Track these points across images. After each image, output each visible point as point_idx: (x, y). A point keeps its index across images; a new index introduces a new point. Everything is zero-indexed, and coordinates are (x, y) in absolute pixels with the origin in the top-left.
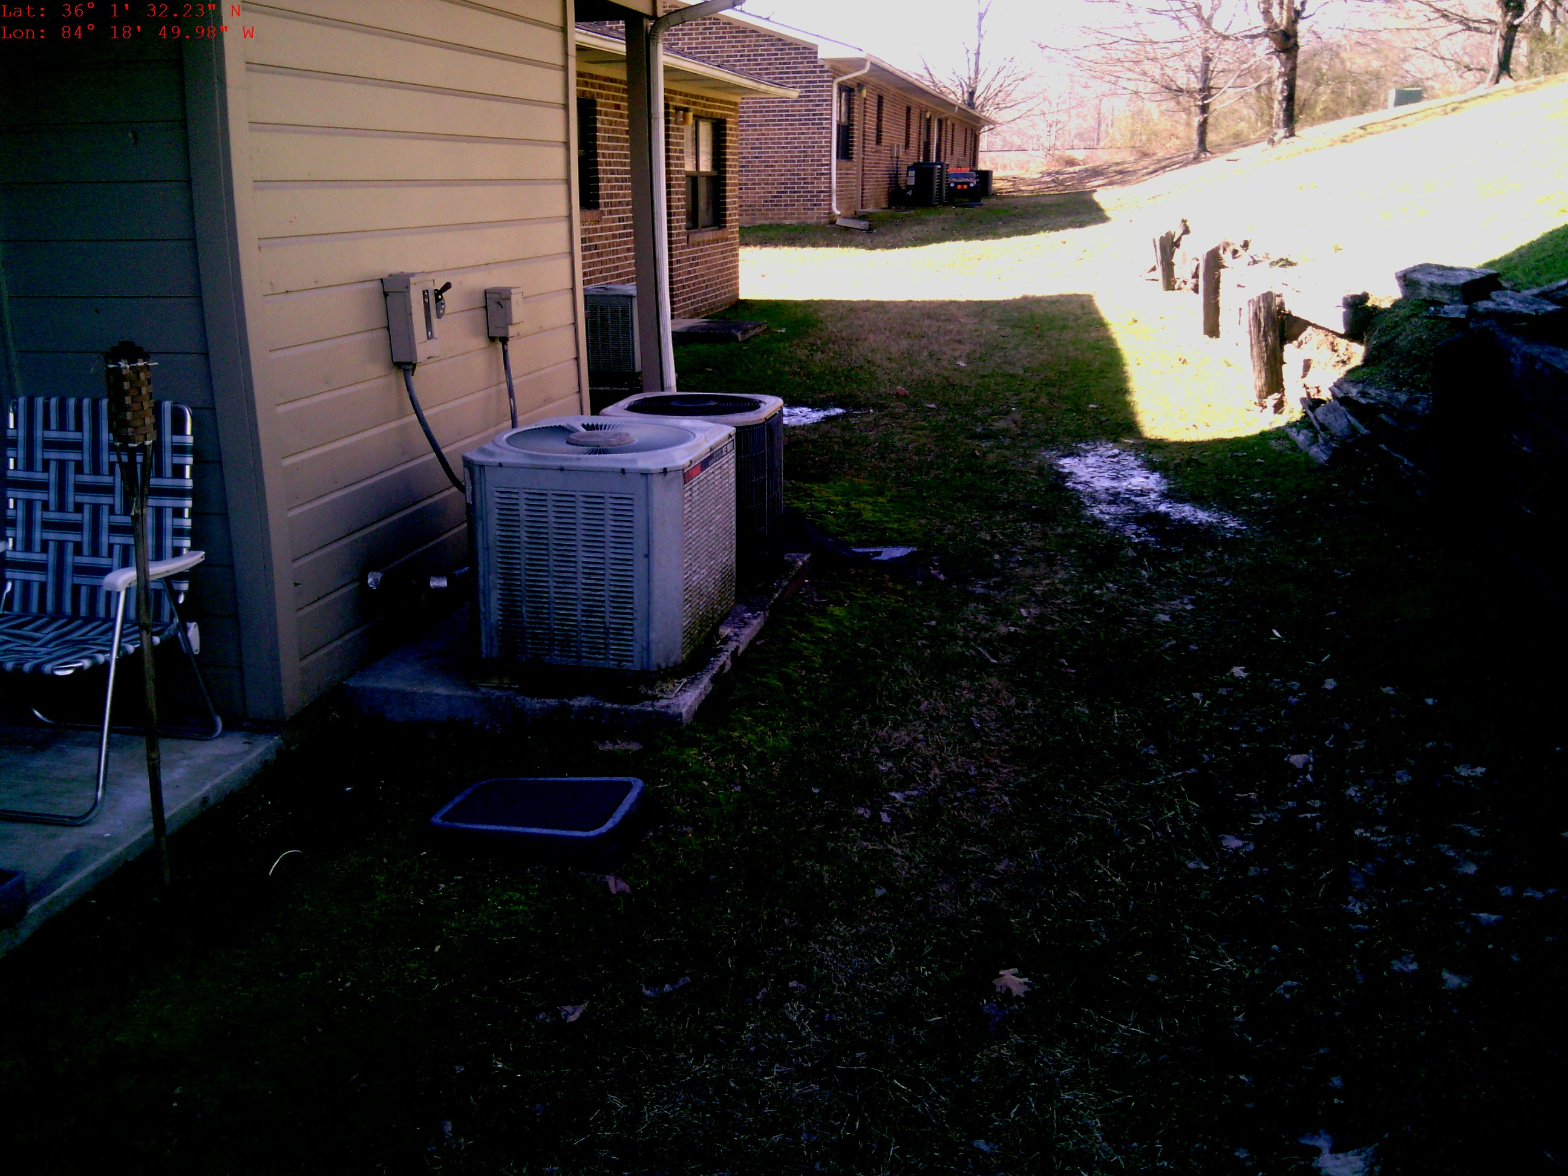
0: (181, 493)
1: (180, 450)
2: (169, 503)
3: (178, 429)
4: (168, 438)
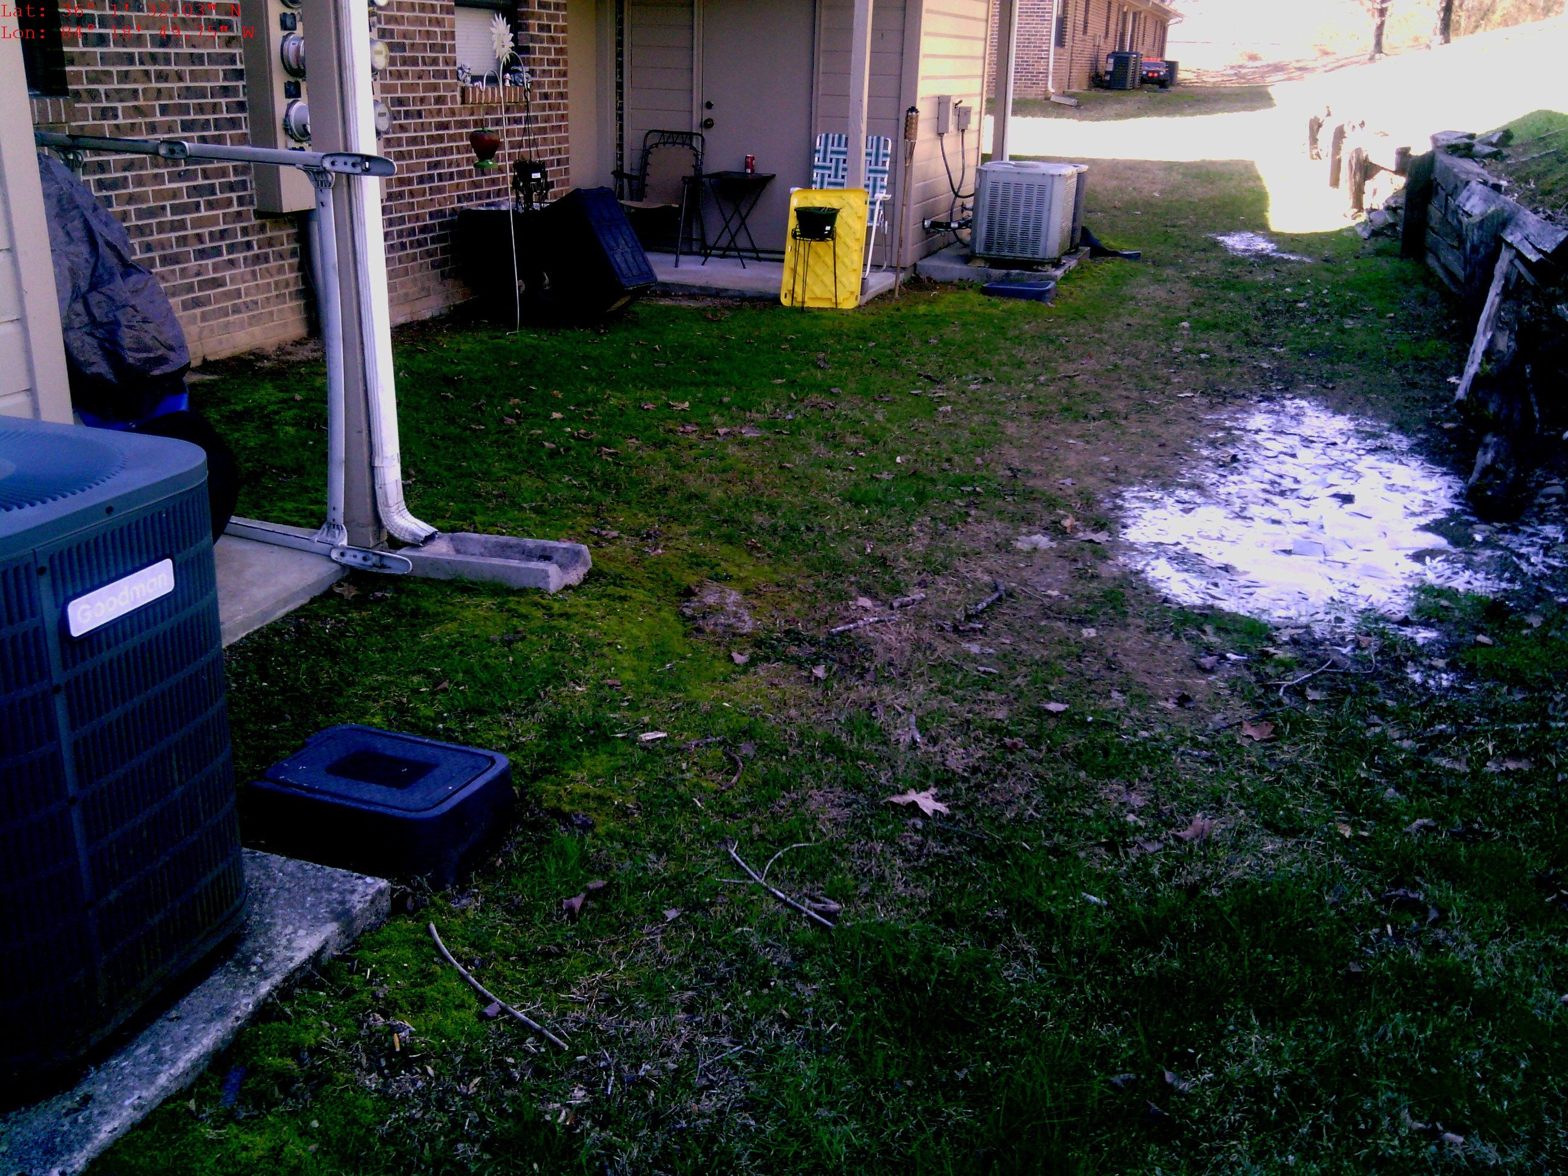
0: (884, 172)
1: (885, 155)
2: (879, 176)
3: (886, 147)
4: (881, 151)
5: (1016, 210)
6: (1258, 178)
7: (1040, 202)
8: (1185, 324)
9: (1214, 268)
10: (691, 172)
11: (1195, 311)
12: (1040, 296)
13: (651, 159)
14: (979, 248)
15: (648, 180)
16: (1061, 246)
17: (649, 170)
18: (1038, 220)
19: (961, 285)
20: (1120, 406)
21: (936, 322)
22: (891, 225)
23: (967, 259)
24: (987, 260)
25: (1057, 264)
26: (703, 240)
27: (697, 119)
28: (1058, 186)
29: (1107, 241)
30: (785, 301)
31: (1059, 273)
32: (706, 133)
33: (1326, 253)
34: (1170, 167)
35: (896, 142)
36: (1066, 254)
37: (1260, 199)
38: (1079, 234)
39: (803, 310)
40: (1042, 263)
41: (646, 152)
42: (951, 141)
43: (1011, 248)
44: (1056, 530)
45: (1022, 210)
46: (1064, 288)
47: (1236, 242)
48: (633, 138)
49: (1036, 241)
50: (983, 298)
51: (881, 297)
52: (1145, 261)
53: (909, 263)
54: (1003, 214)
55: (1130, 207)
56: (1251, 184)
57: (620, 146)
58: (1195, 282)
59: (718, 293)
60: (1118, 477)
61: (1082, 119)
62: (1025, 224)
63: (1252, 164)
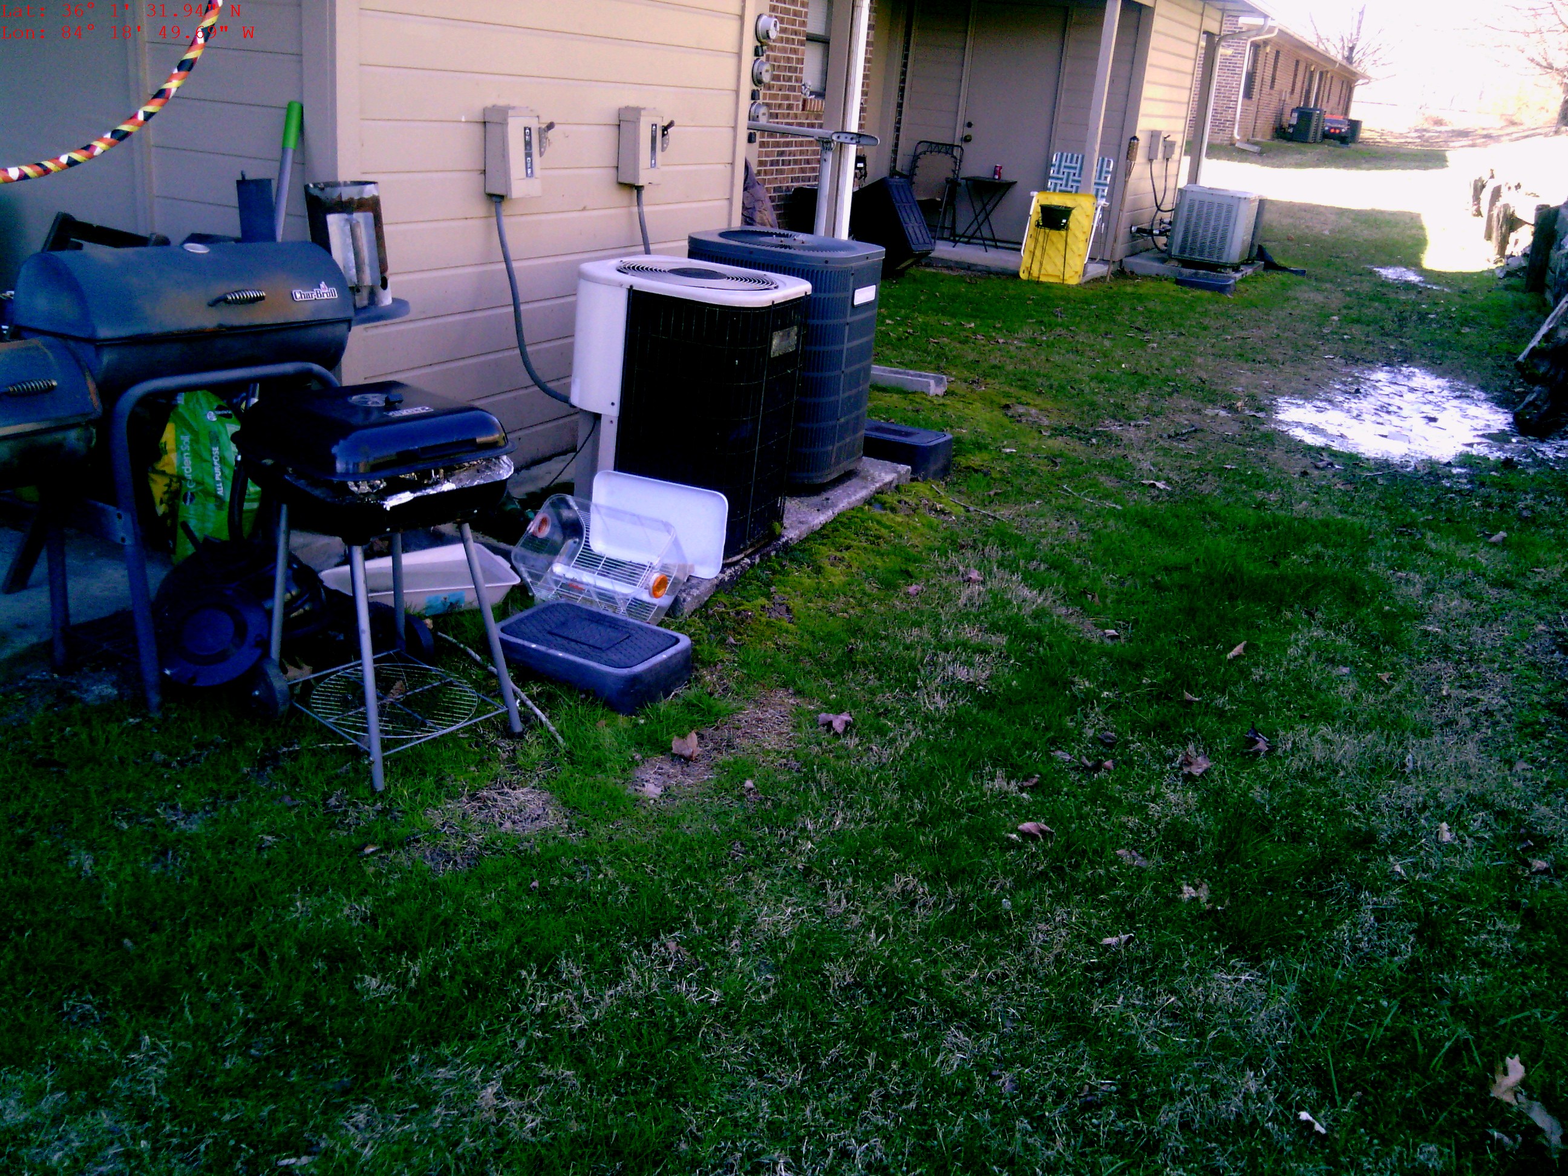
0: (1105, 185)
1: (1108, 172)
2: (1102, 187)
3: (1108, 166)
4: (1105, 169)
5: (1207, 223)
6: (1422, 228)
7: (1228, 219)
8: (1336, 318)
9: (1366, 287)
10: (951, 175)
11: (1345, 311)
12: (1222, 289)
13: (919, 163)
14: (1175, 251)
15: (915, 179)
16: (1241, 255)
17: (917, 171)
18: (1225, 232)
19: (1158, 278)
20: (1280, 358)
21: (1140, 298)
22: (1107, 227)
23: (1163, 261)
24: (1180, 261)
25: (1236, 269)
26: (953, 228)
27: (958, 135)
28: (1243, 207)
29: (1278, 260)
30: (1023, 276)
31: (1238, 276)
32: (964, 146)
33: (1465, 287)
34: (1341, 212)
35: (1116, 163)
36: (1243, 263)
37: (1420, 243)
38: (1255, 250)
39: (1038, 283)
40: (1224, 266)
41: (916, 158)
42: (1158, 166)
43: (1201, 252)
44: (1231, 408)
45: (1212, 223)
46: (1241, 286)
47: (1390, 273)
48: (906, 148)
49: (1221, 249)
50: (1175, 287)
51: (1095, 280)
52: (1310, 277)
53: (1117, 258)
54: (1197, 225)
55: (1300, 240)
56: (1414, 231)
57: (895, 152)
58: (1349, 294)
59: (969, 267)
60: (1275, 391)
61: (1263, 164)
62: (1214, 234)
63: (1418, 216)
